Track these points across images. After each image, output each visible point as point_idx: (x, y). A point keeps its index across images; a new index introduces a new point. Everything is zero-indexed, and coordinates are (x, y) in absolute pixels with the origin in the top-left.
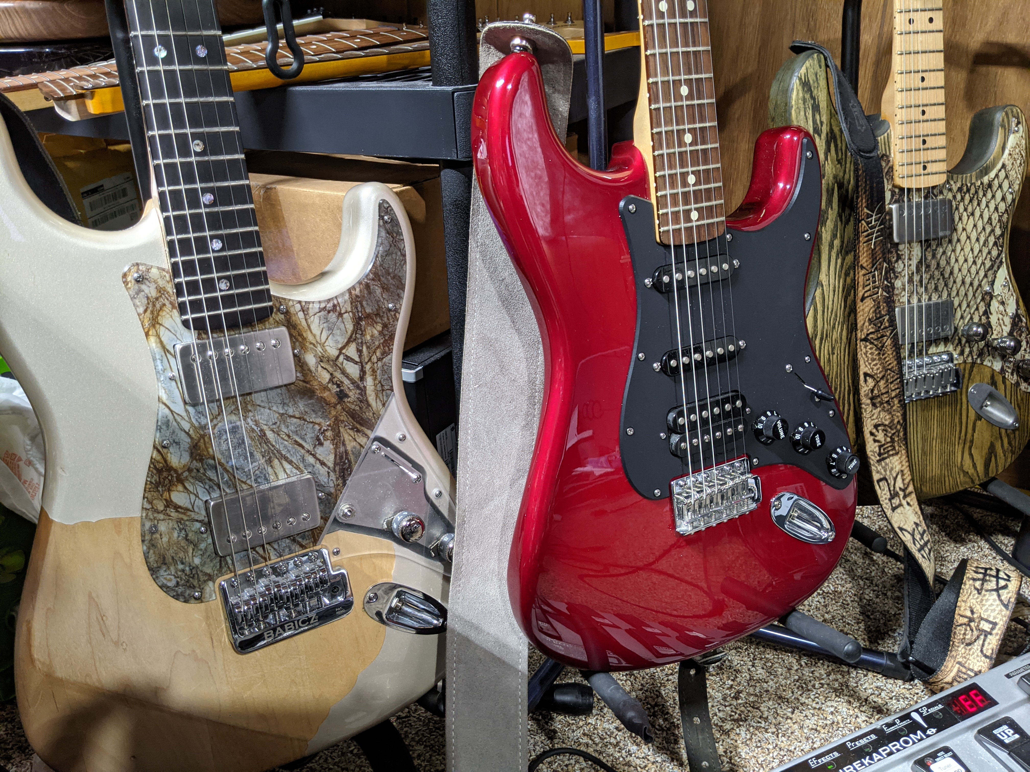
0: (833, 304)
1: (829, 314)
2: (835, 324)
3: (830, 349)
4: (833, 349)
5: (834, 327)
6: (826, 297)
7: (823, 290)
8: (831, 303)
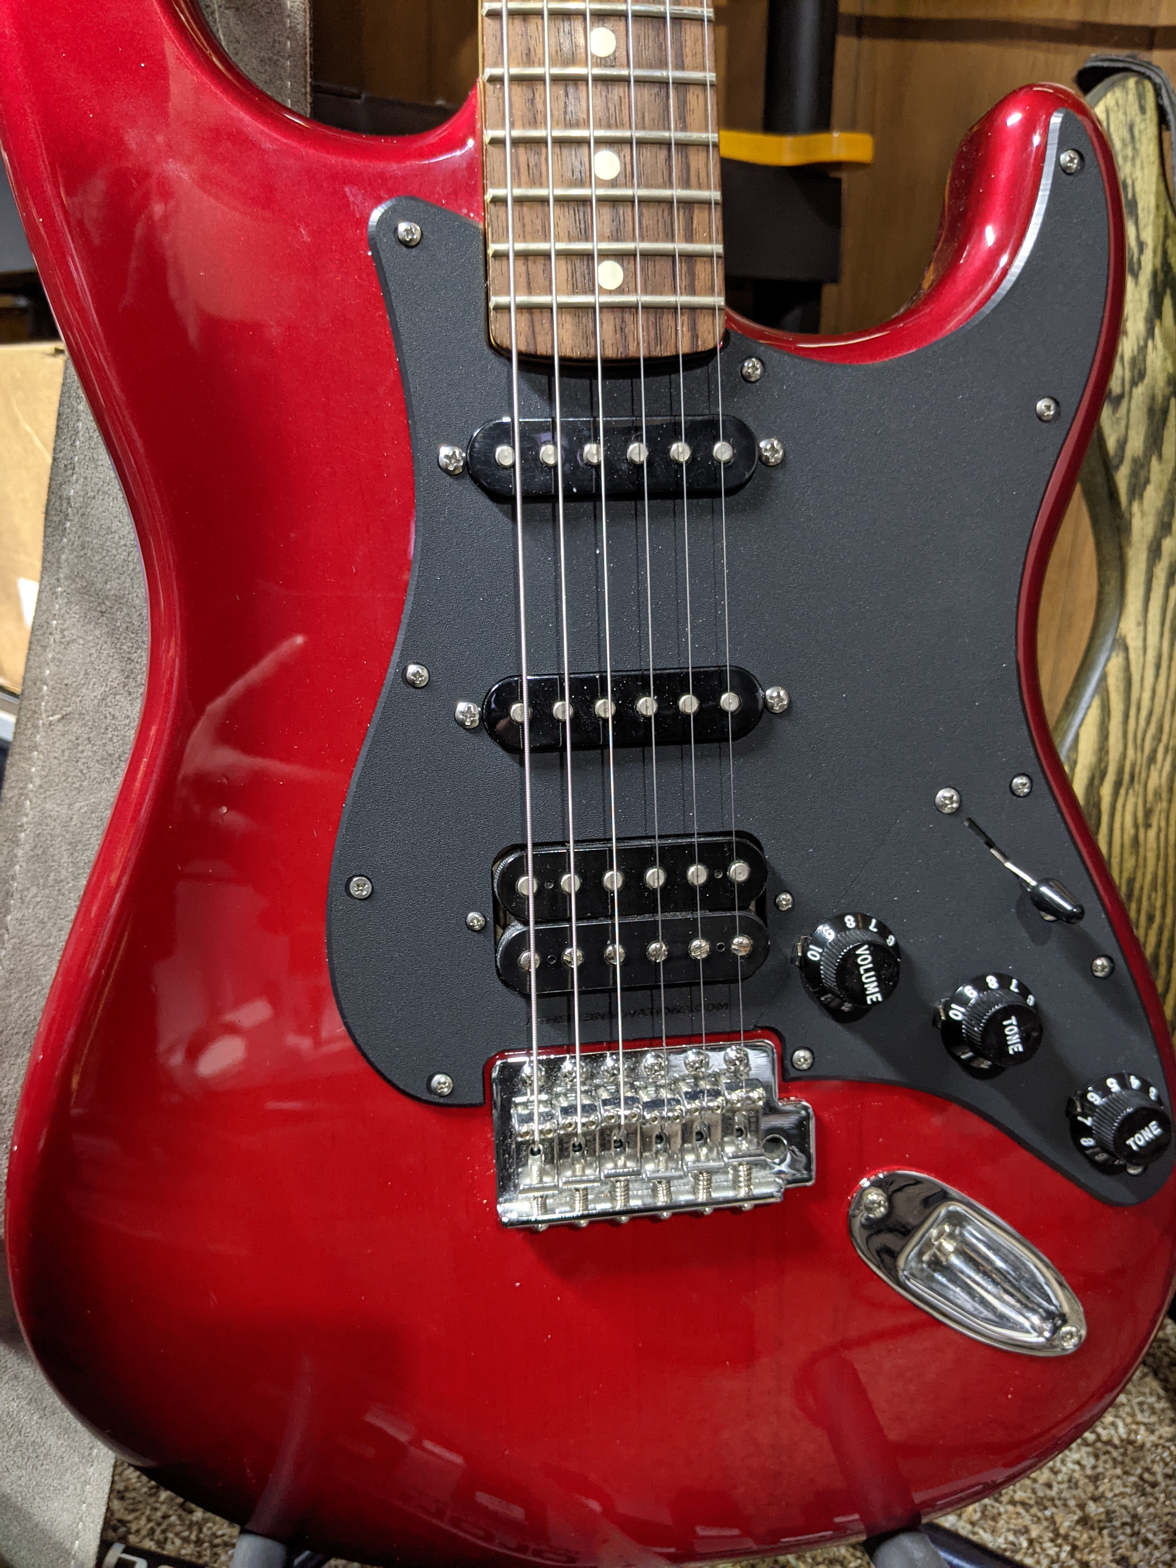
0: (1153, 698)
1: (1142, 723)
2: (1154, 751)
3: (1140, 814)
4: (1148, 813)
5: (1152, 759)
6: (1136, 678)
7: (1127, 659)
8: (1147, 695)
